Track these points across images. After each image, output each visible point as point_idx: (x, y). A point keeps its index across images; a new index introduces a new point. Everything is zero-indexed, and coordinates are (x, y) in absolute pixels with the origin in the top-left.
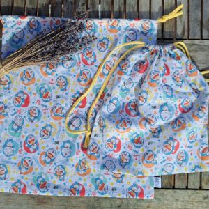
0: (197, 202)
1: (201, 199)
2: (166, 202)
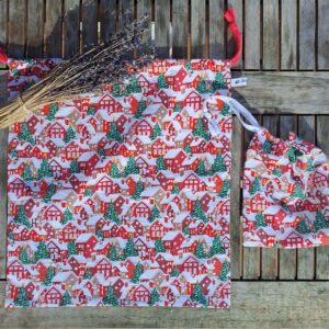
0: (310, 298)
1: (316, 293)
2: (267, 299)
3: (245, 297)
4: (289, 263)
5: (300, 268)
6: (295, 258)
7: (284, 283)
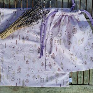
3: (61, 89)
4: (75, 79)
5: (78, 81)
6: (77, 78)
7: (73, 85)
